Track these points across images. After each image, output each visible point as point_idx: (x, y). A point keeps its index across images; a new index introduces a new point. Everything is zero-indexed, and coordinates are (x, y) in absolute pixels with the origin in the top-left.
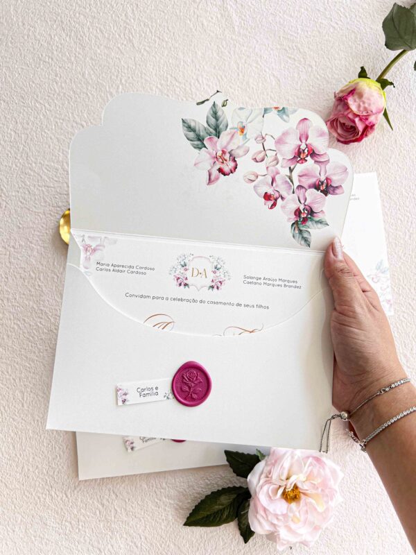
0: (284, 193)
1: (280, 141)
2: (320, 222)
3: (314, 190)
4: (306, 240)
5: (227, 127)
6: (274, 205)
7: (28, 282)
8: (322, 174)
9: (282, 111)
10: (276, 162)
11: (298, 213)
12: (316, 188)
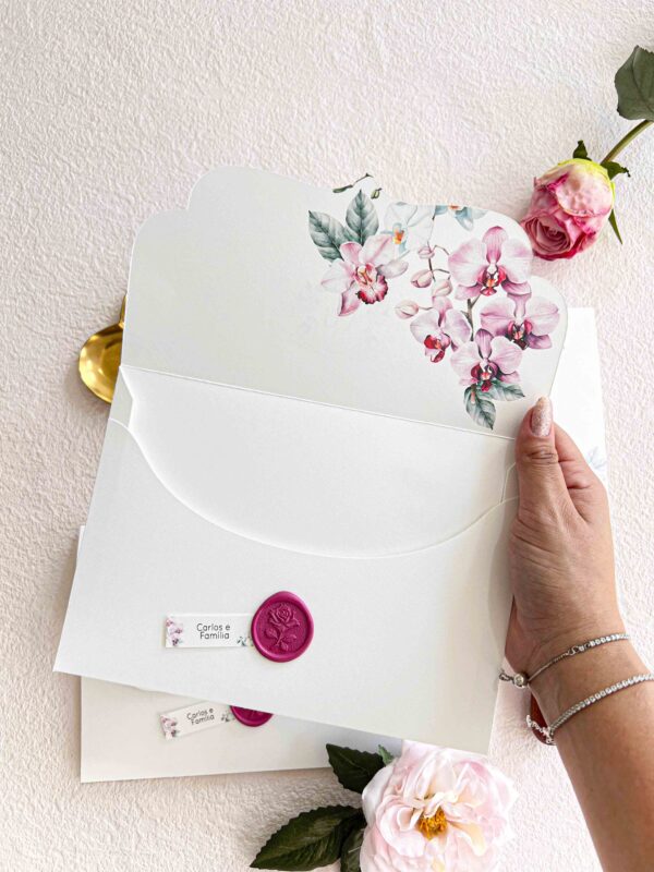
0: (457, 340)
1: (456, 259)
2: (511, 390)
3: (503, 339)
4: (487, 417)
5: (376, 229)
6: (440, 356)
7: (22, 448)
8: (519, 314)
9: (463, 213)
10: (446, 289)
11: (476, 372)
12: (507, 336)
